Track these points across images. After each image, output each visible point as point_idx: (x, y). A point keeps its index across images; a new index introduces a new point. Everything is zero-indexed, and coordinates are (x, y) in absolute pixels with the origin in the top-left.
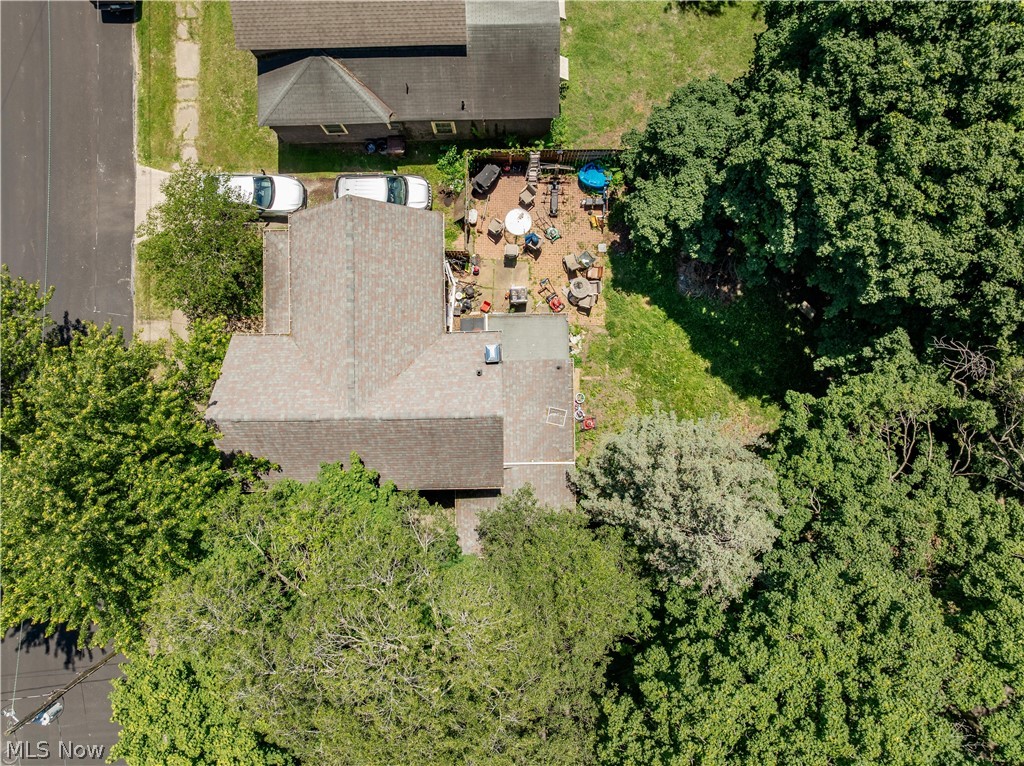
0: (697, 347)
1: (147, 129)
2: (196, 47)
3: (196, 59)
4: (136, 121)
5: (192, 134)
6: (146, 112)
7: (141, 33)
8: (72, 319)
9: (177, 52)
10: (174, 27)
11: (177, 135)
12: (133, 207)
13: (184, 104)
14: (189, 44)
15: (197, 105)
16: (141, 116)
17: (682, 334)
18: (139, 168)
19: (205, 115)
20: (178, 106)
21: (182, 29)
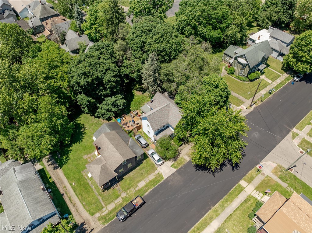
0: (132, 101)
1: (157, 181)
2: (138, 184)
3: (140, 183)
4: (158, 184)
5: (153, 174)
6: (155, 183)
7: (143, 195)
8: (196, 170)
9: (142, 187)
10: (137, 190)
11: (155, 176)
12: (171, 175)
13: (149, 179)
14: (139, 186)
15: (148, 177)
16: (156, 184)
17: (131, 103)
18: (165, 178)
19: (149, 174)
20: (150, 180)
21: (137, 189)
